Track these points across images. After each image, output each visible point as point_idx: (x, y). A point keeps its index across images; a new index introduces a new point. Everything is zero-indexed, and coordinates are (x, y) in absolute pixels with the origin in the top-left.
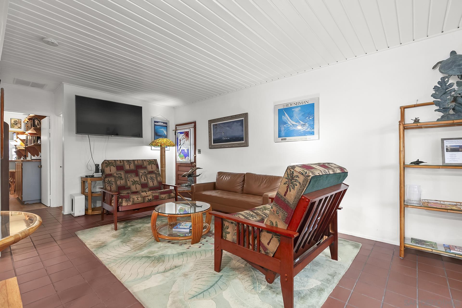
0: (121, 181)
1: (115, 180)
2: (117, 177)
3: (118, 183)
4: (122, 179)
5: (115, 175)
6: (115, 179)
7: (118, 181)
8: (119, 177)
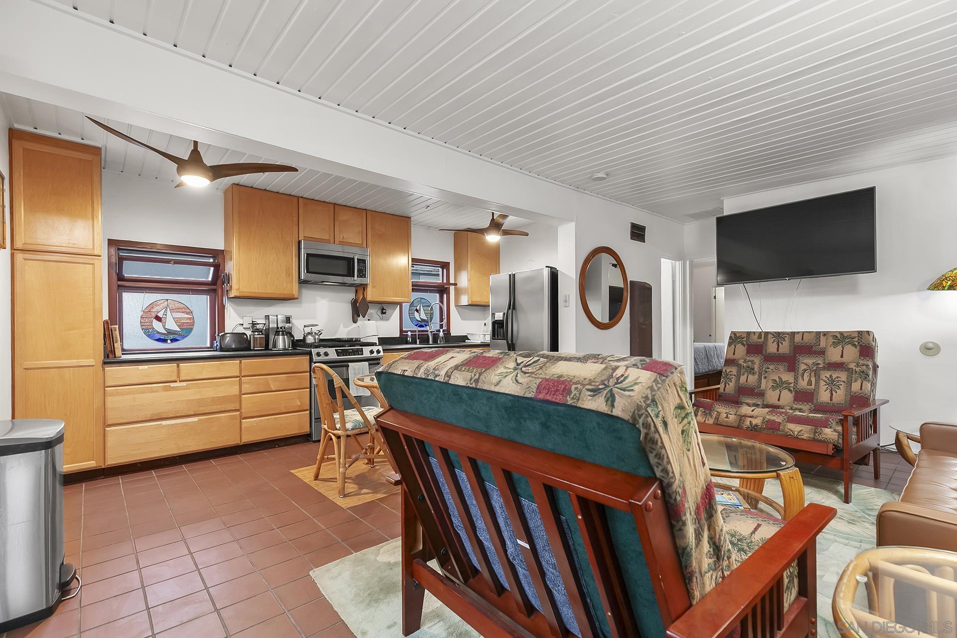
0: (750, 376)
1: (737, 372)
2: (744, 367)
3: (743, 379)
4: (753, 373)
5: (741, 362)
6: (739, 372)
7: (743, 376)
8: (748, 367)
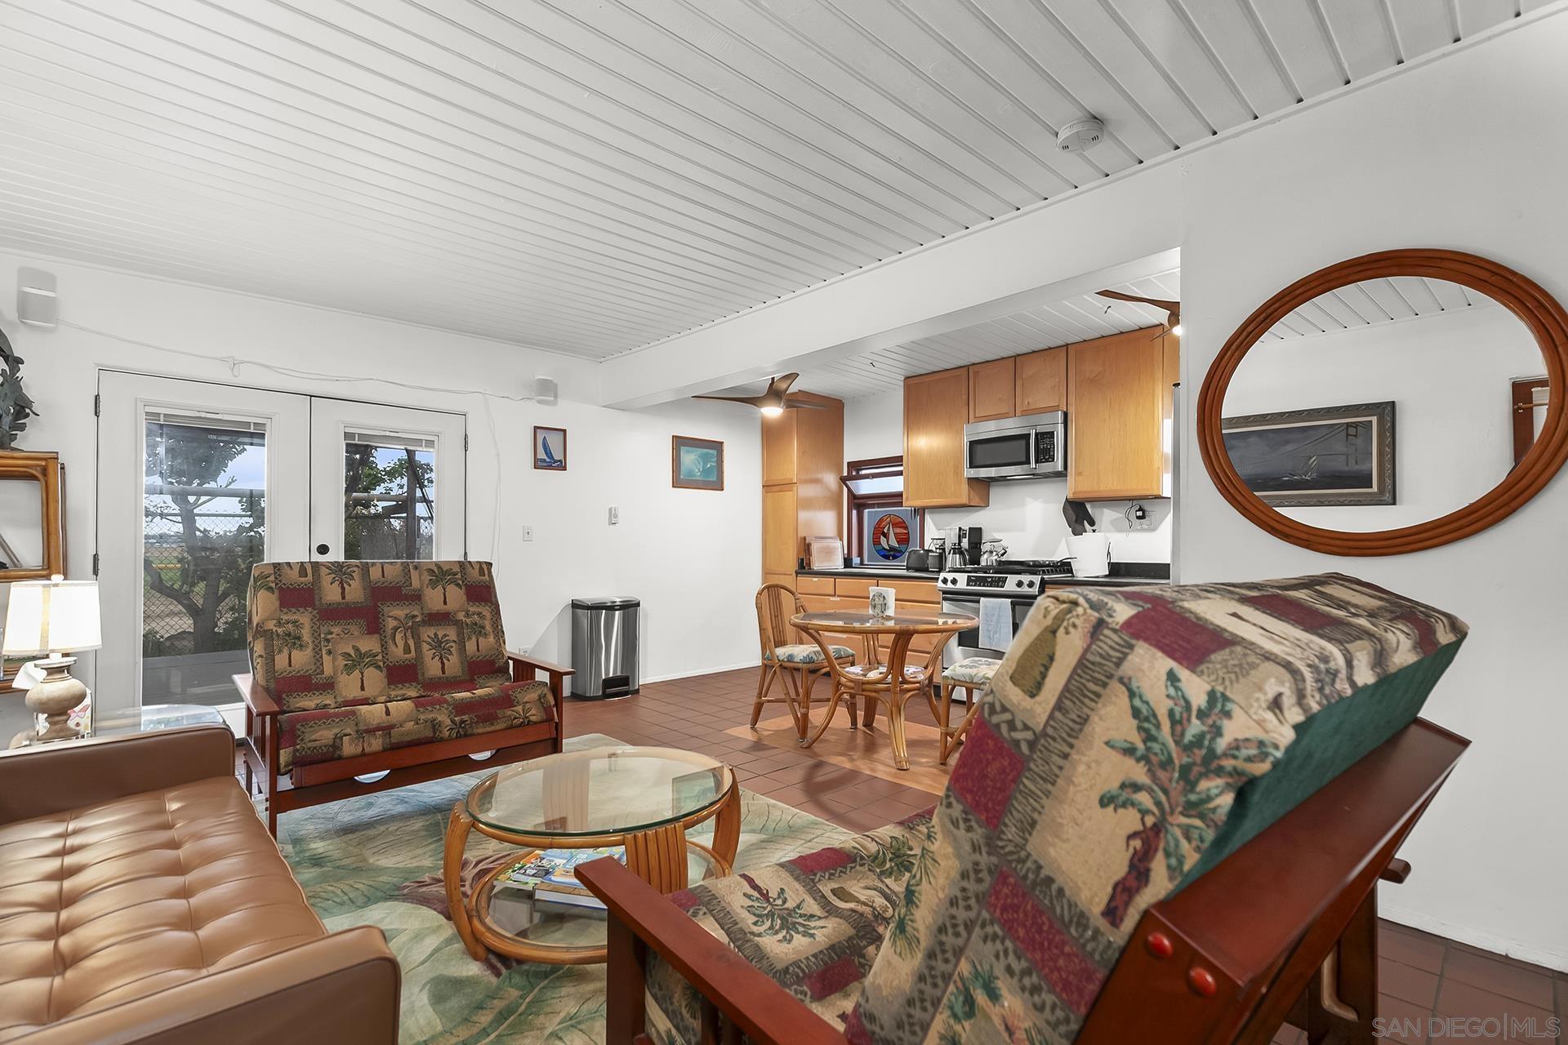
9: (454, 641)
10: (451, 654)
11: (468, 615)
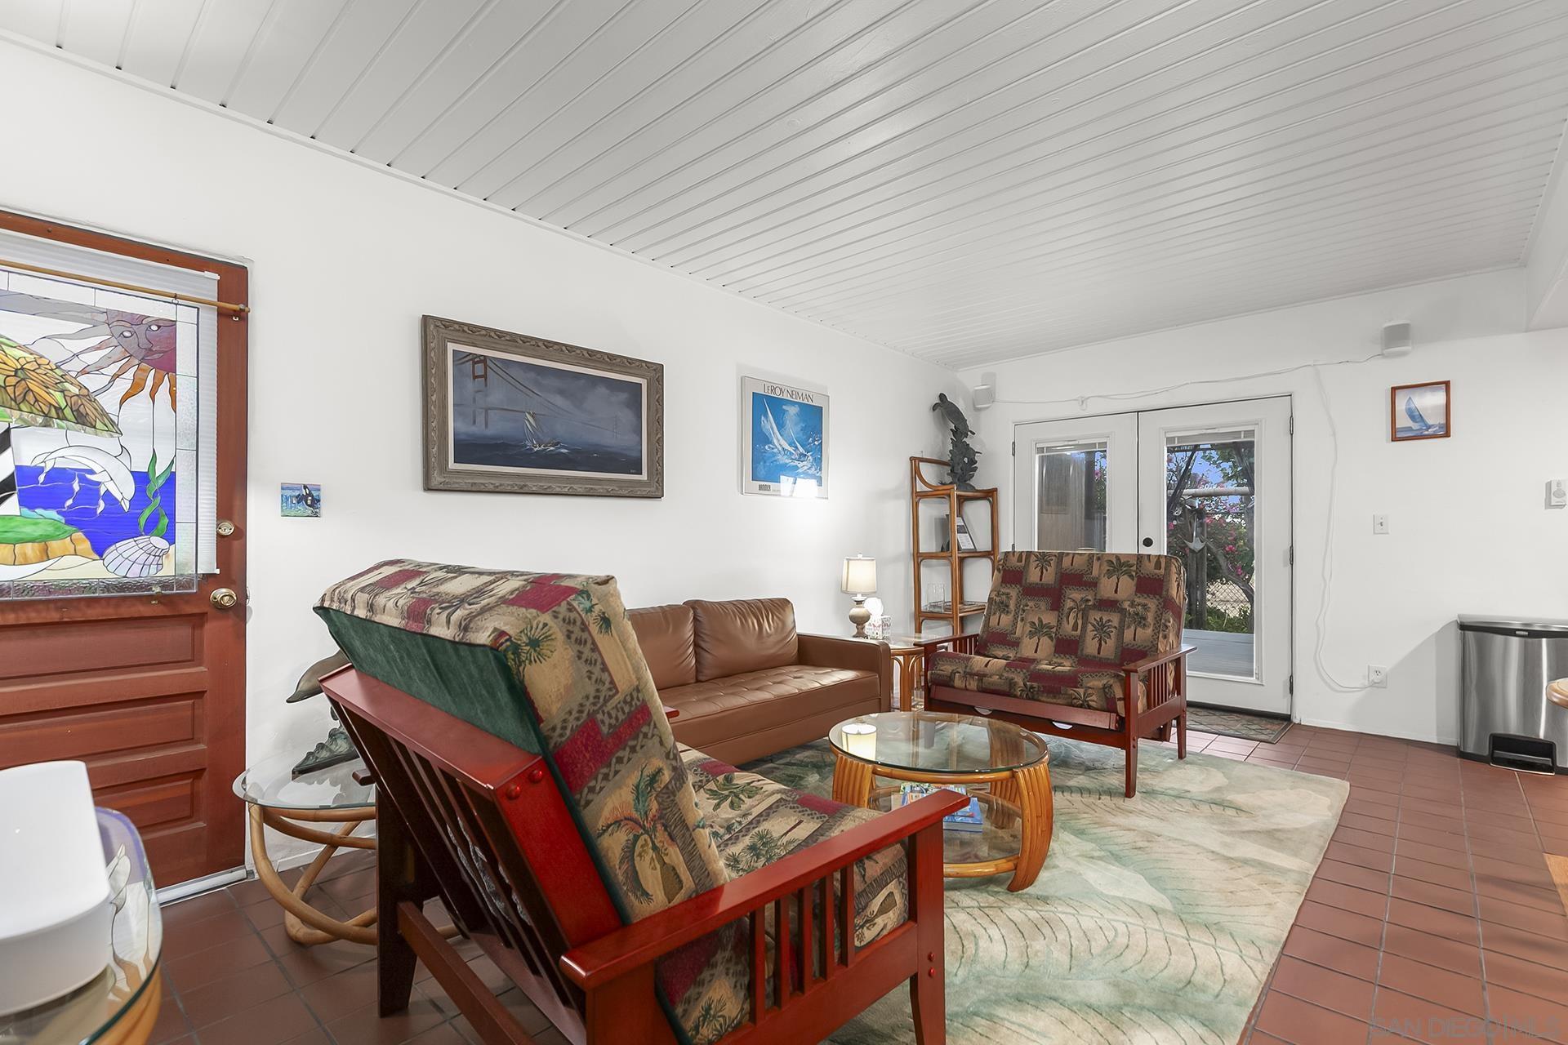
9: (1115, 627)
10: (1110, 637)
11: (1132, 605)
